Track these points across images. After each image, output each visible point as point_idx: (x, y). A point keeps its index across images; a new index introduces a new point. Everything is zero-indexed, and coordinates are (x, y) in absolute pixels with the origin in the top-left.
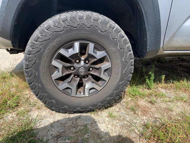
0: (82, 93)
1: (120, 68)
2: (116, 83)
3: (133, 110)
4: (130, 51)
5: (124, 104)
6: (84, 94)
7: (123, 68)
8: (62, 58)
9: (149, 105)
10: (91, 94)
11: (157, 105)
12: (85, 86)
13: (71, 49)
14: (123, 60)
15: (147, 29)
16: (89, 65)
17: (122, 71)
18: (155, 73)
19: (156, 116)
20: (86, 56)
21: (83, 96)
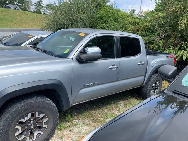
0: (33, 138)
1: (53, 119)
2: (51, 127)
3: (62, 138)
4: (58, 116)
5: (56, 136)
6: (34, 139)
7: (54, 119)
8: (21, 123)
9: (70, 133)
10: (38, 137)
11: (74, 131)
12: (34, 134)
13: (26, 117)
14: (54, 115)
15: (63, 101)
16: (35, 122)
17: (54, 121)
18: (70, 114)
19: (73, 138)
20: (34, 118)
21: (34, 140)
